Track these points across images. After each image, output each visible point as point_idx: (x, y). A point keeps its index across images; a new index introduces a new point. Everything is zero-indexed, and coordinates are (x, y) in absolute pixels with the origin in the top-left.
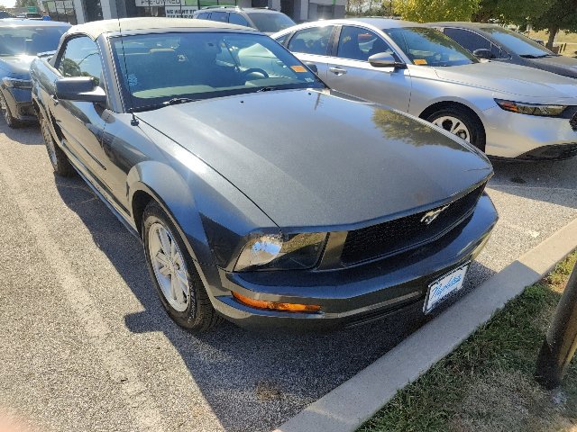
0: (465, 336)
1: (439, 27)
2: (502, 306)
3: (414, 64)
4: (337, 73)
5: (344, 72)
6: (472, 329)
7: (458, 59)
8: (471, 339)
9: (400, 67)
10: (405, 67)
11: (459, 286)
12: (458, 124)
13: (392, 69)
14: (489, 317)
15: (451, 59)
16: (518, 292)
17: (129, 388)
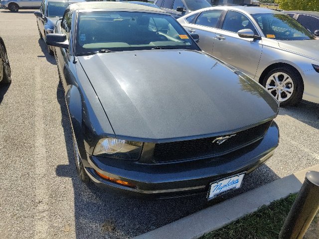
0: (234, 219)
1: (296, 14)
2: (268, 204)
3: (266, 37)
4: (220, 39)
5: (224, 39)
6: (241, 215)
7: (299, 36)
8: (238, 222)
9: (257, 39)
10: (260, 39)
11: (238, 185)
12: (288, 78)
13: (252, 39)
14: (256, 209)
15: (295, 36)
16: (284, 196)
17: (41, 207)
